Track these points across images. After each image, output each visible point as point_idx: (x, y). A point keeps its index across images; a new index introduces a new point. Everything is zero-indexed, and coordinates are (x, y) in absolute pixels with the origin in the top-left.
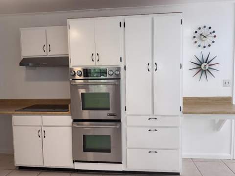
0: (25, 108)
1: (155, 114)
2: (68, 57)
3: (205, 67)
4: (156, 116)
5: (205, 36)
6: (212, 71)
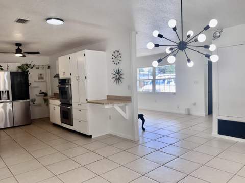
1: (80, 102)
5: (116, 57)
6: (121, 79)
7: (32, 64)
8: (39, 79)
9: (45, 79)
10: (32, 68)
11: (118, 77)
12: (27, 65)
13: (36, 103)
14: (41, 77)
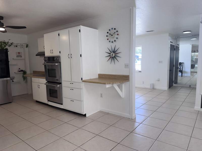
0: (41, 75)
1: (72, 81)
2: (45, 52)
3: (112, 55)
4: (72, 82)
5: (112, 34)
6: (117, 58)
7: (10, 42)
8: (17, 57)
9: (23, 57)
10: (10, 46)
11: (114, 55)
12: (5, 43)
13: (15, 80)
14: (19, 55)
